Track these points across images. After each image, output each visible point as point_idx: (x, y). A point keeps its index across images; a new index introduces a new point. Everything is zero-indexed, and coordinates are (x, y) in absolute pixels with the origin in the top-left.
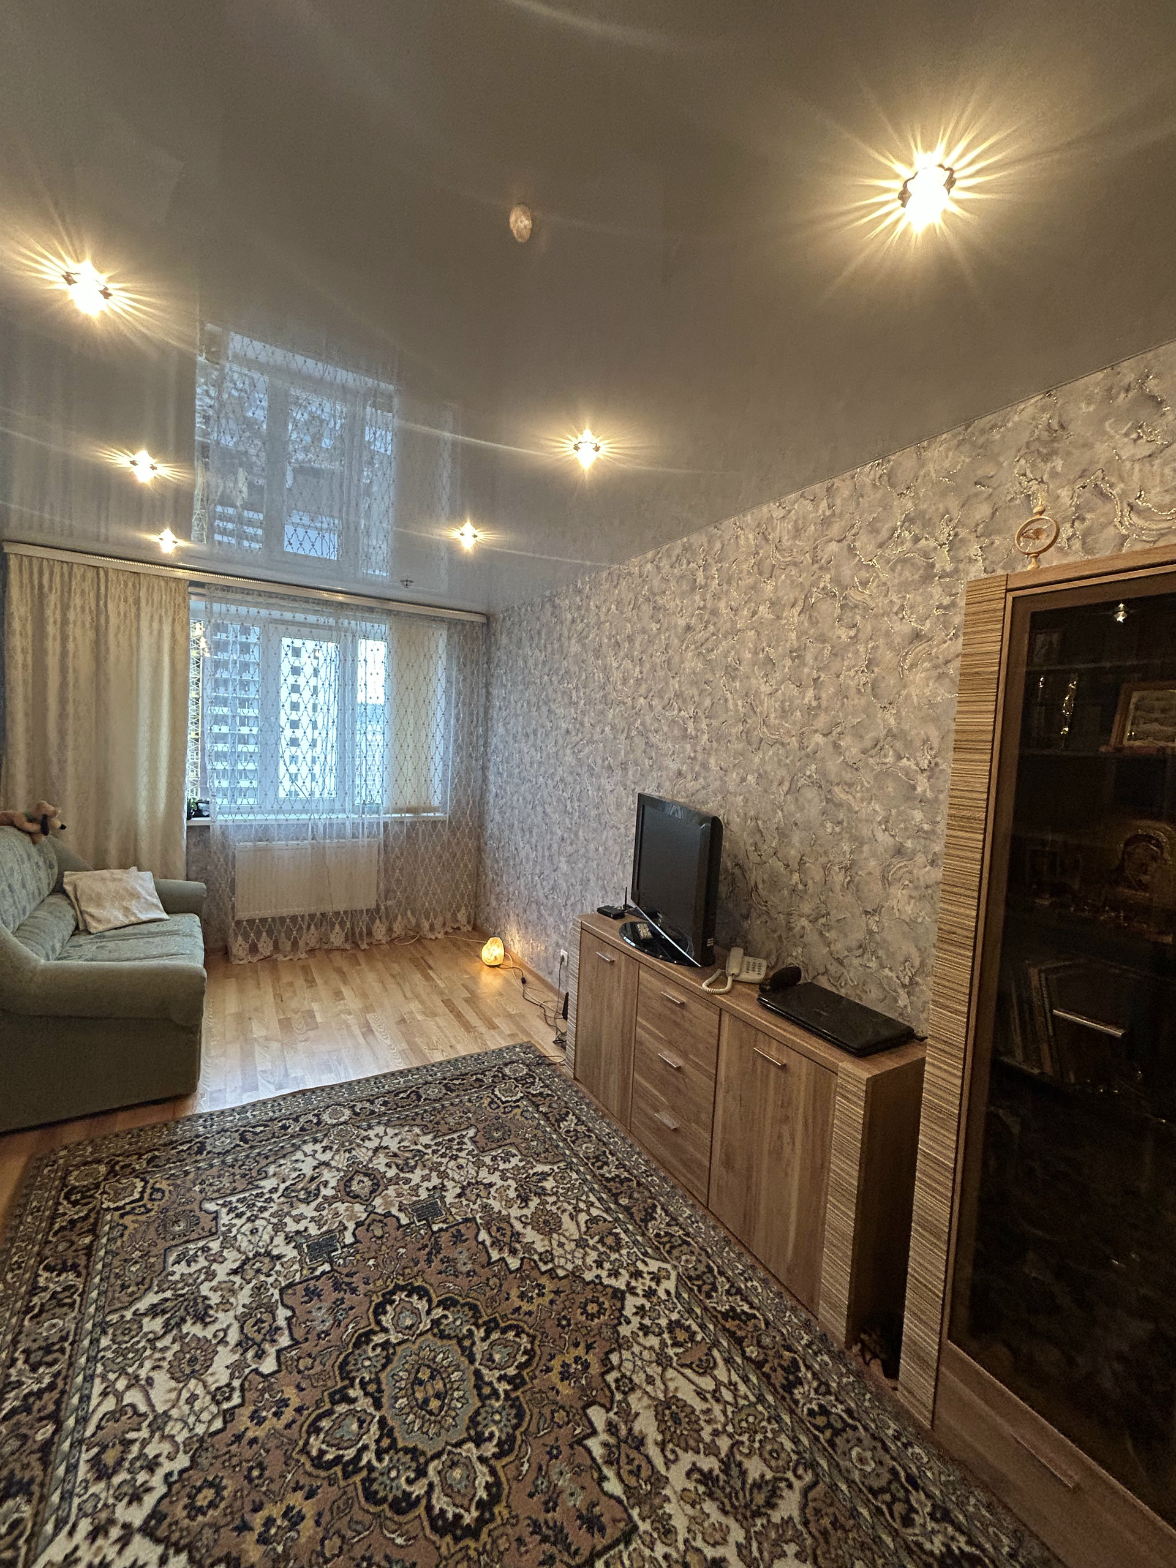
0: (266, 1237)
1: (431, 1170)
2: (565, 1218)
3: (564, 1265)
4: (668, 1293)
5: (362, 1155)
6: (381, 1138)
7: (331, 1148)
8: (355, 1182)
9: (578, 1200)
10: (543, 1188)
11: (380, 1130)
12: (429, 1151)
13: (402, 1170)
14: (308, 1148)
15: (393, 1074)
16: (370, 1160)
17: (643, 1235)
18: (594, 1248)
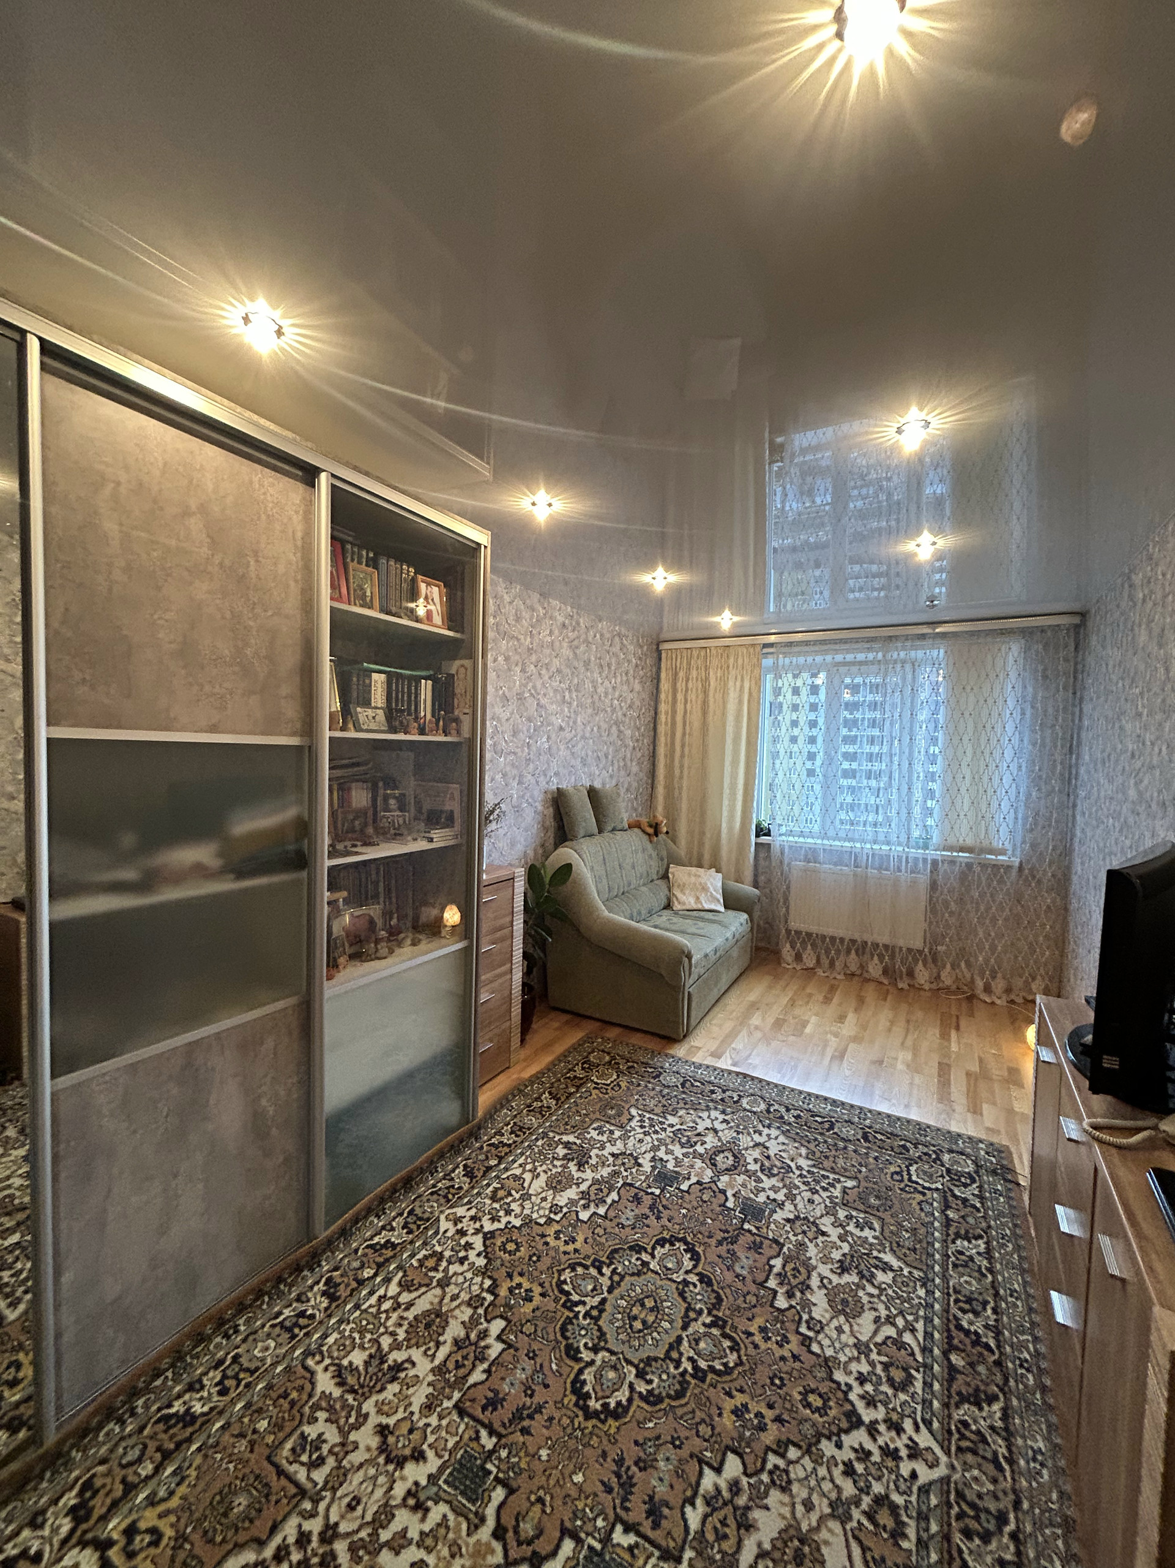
0: (643, 1150)
1: (785, 1186)
2: (868, 1317)
3: (824, 1346)
4: (914, 1475)
5: (745, 1141)
6: (770, 1139)
7: (728, 1123)
8: (722, 1155)
9: (901, 1313)
10: (873, 1275)
11: (774, 1132)
12: (798, 1172)
13: (762, 1171)
14: (714, 1114)
15: (826, 1099)
16: (746, 1149)
17: (946, 1405)
18: (872, 1364)
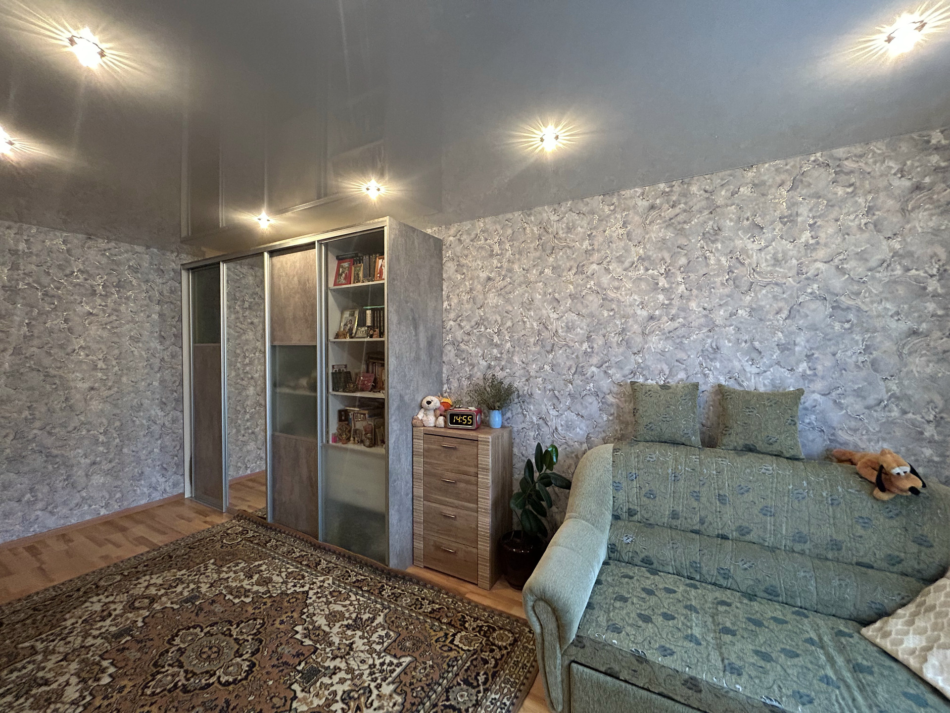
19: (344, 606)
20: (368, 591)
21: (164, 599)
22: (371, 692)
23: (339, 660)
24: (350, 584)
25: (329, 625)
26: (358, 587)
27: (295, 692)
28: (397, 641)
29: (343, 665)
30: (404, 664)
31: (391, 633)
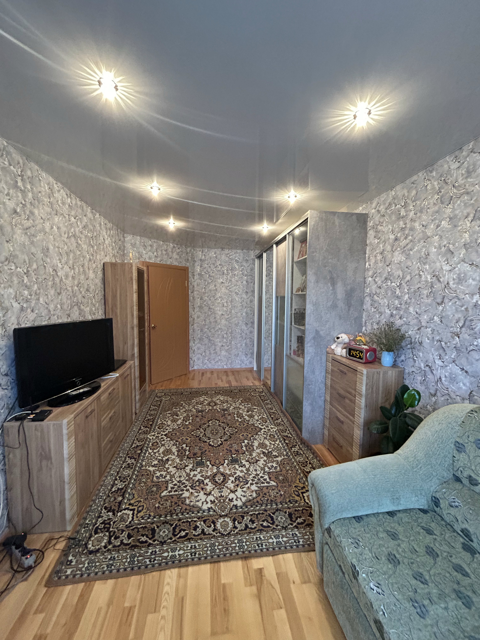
19: (270, 444)
20: (287, 444)
21: (218, 406)
22: (247, 483)
23: (248, 463)
24: (282, 436)
25: (257, 447)
26: (284, 439)
27: (225, 462)
28: (277, 473)
29: (247, 466)
30: (270, 484)
31: (278, 468)
